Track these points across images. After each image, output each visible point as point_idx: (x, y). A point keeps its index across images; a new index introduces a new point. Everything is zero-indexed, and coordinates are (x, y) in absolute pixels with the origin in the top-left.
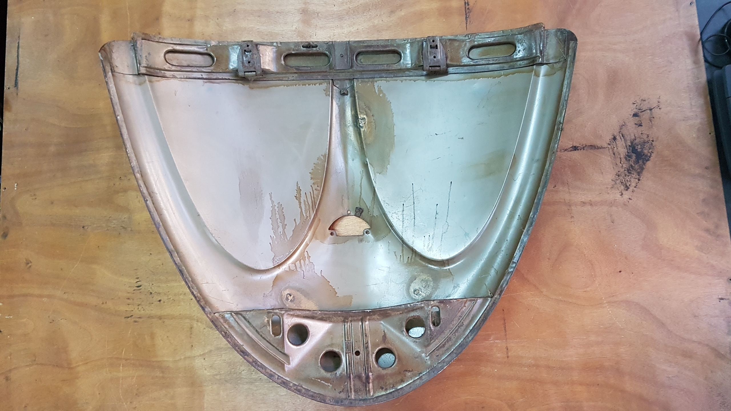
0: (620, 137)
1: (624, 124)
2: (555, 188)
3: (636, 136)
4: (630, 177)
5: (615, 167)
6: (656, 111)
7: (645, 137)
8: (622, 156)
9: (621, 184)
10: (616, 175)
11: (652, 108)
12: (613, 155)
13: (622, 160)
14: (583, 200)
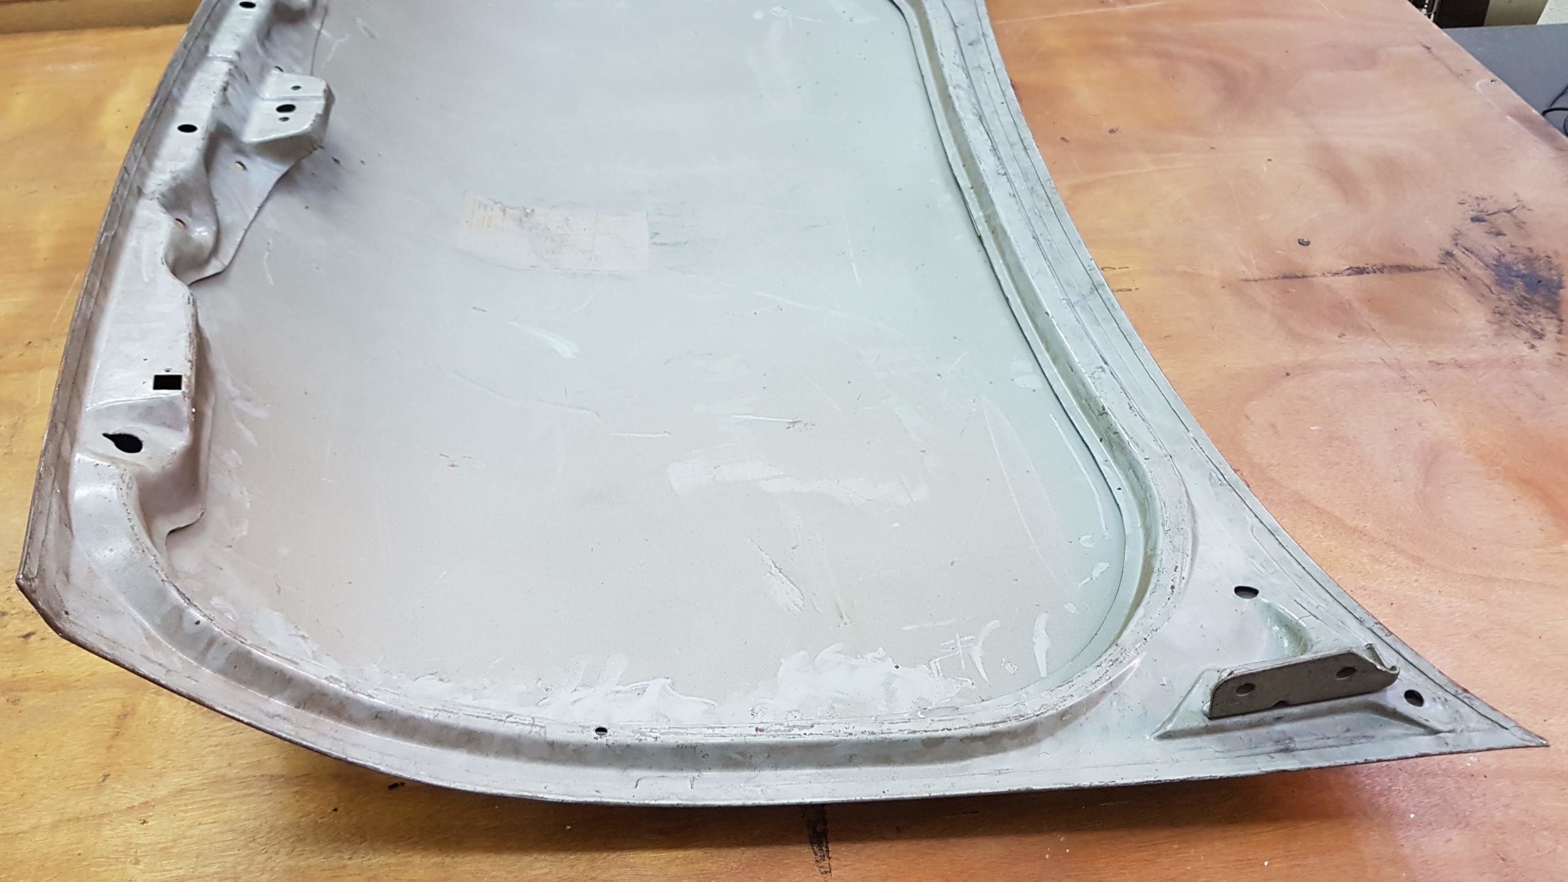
0: (1464, 253)
1: (1456, 232)
2: (1344, 337)
3: (1501, 250)
4: (1532, 316)
5: (1482, 300)
6: (1522, 215)
7: (1526, 252)
8: (1488, 282)
9: (1517, 328)
10: (1495, 313)
11: (1509, 209)
12: (1462, 280)
13: (1493, 289)
14: (1432, 358)
